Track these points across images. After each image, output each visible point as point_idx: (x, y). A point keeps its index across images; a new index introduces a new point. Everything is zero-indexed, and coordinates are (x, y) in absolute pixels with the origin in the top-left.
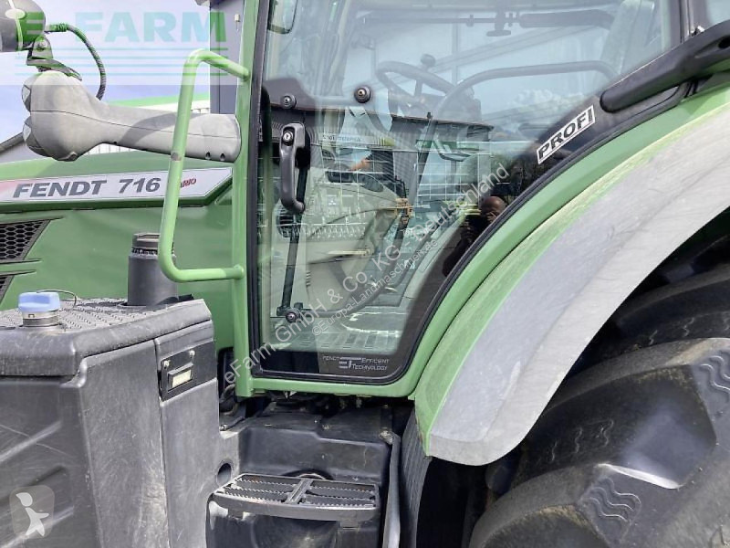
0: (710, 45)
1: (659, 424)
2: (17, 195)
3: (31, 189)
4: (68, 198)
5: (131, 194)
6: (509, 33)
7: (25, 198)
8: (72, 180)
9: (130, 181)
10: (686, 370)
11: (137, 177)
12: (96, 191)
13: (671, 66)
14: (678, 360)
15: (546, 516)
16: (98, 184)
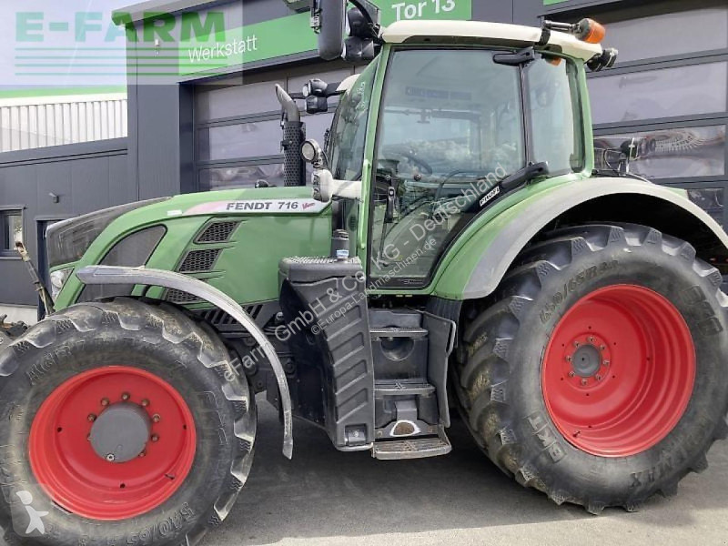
0: (535, 170)
1: (528, 285)
2: (228, 209)
3: (235, 206)
4: (254, 211)
5: (284, 209)
6: (428, 122)
7: (232, 210)
8: (255, 202)
9: (283, 203)
10: (535, 268)
11: (286, 201)
12: (267, 208)
13: (523, 174)
14: (532, 267)
15: (498, 314)
16: (268, 204)
